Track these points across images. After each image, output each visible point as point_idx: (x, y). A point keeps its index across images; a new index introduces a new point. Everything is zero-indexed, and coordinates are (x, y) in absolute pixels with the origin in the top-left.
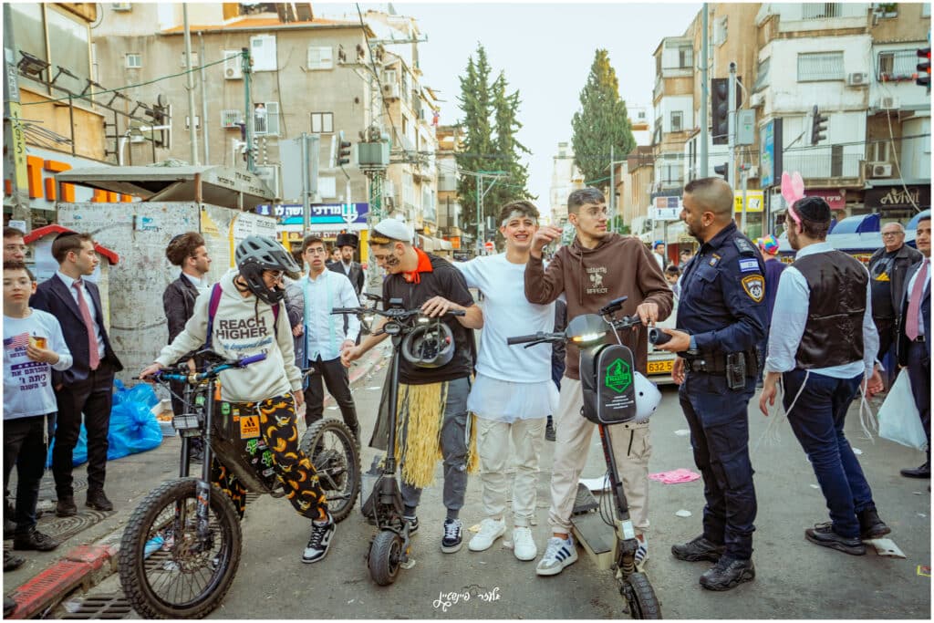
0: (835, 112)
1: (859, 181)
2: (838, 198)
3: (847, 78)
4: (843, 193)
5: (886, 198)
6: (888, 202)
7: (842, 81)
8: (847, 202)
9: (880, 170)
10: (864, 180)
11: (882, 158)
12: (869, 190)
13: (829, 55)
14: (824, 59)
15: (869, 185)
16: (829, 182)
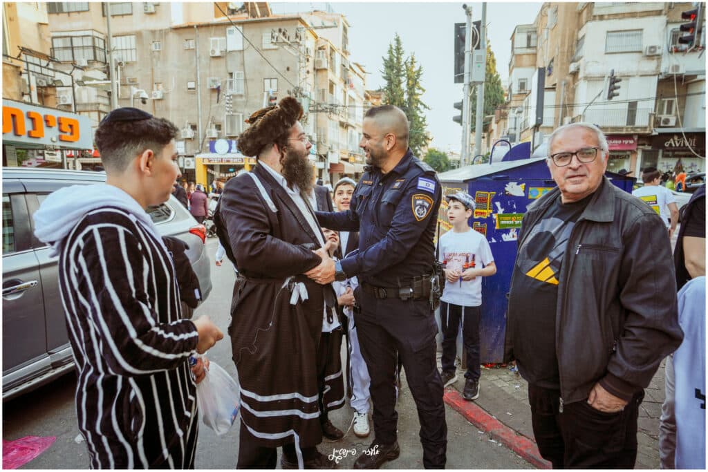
0: (633, 76)
1: (648, 129)
2: (631, 142)
3: (644, 50)
4: (636, 138)
5: (669, 143)
6: (671, 145)
7: (641, 52)
8: (638, 145)
9: (667, 121)
10: (652, 128)
11: (669, 112)
12: (655, 136)
13: (631, 33)
14: (627, 36)
15: (656, 132)
16: (624, 130)
